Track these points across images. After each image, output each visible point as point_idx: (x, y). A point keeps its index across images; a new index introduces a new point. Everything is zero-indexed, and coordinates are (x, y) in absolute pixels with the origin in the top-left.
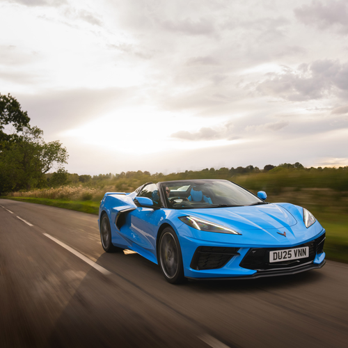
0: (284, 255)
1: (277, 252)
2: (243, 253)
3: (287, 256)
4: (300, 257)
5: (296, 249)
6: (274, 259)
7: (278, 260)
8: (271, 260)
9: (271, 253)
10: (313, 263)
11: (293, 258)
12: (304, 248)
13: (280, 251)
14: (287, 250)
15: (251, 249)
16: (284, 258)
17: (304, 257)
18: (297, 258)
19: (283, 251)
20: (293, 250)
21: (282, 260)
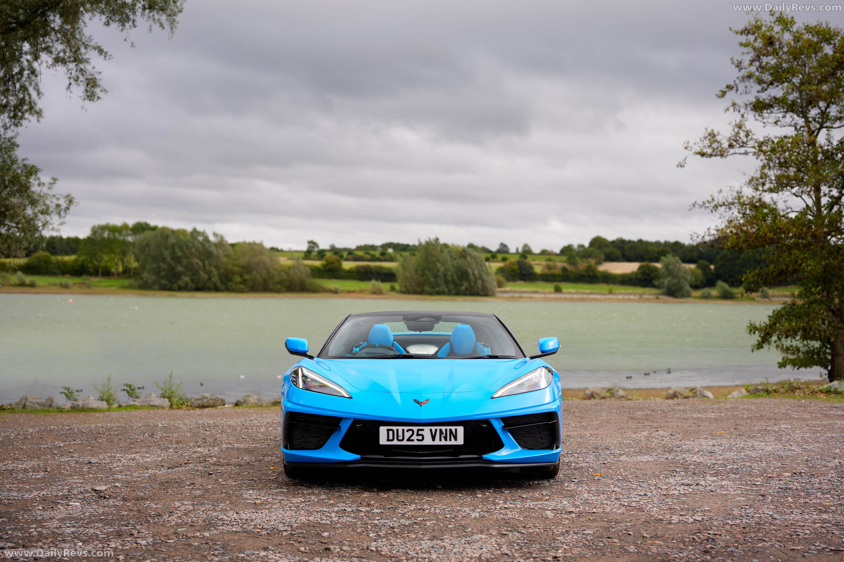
0: (407, 435)
1: (395, 428)
2: (345, 427)
3: (415, 437)
4: (443, 443)
5: (433, 428)
6: (388, 440)
7: (395, 442)
8: (383, 441)
9: (383, 430)
10: (481, 458)
11: (428, 441)
12: (453, 428)
13: (400, 428)
14: (415, 429)
15: (356, 421)
16: (409, 440)
17: (453, 442)
18: (437, 442)
19: (406, 428)
20: (427, 429)
21: (405, 443)
